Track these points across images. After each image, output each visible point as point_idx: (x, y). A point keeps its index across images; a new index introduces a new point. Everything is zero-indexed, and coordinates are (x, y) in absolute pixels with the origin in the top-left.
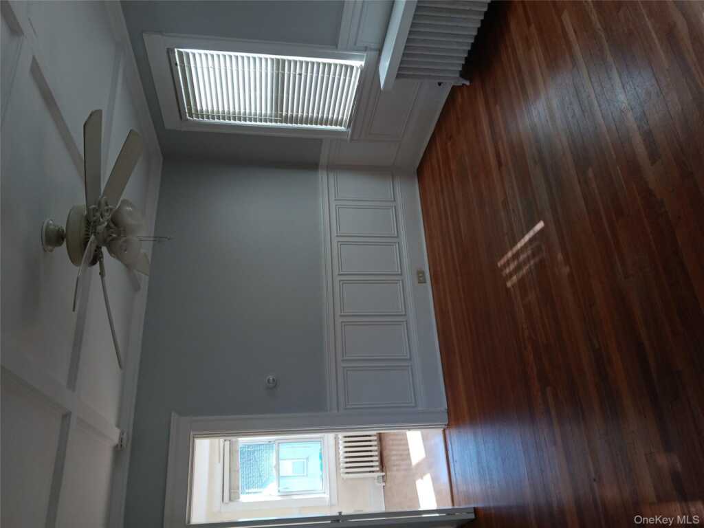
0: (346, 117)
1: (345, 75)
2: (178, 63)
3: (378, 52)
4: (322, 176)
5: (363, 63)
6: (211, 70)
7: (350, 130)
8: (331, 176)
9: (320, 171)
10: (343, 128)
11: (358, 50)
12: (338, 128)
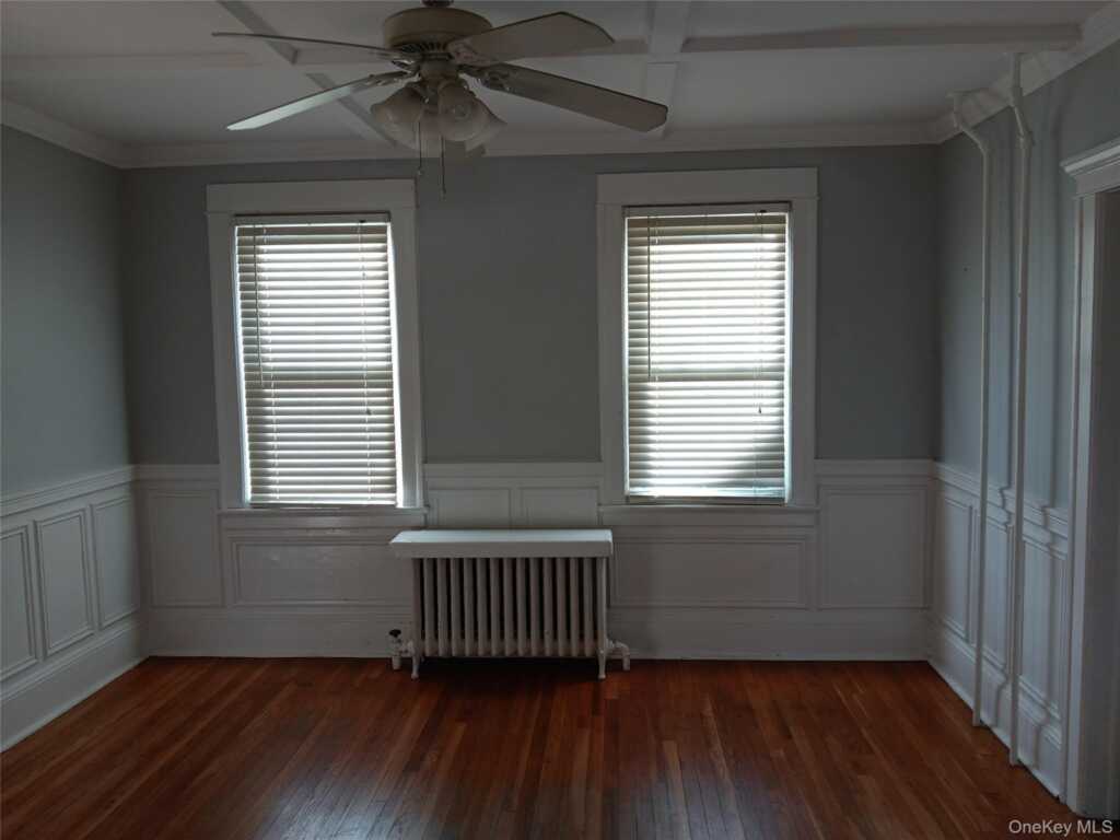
0: (276, 498)
1: (372, 483)
2: (364, 224)
3: (423, 525)
4: (121, 473)
5: (400, 505)
6: (360, 274)
7: (248, 509)
8: (120, 494)
9: (128, 468)
10: (248, 495)
11: (425, 496)
12: (248, 487)
